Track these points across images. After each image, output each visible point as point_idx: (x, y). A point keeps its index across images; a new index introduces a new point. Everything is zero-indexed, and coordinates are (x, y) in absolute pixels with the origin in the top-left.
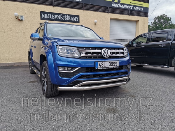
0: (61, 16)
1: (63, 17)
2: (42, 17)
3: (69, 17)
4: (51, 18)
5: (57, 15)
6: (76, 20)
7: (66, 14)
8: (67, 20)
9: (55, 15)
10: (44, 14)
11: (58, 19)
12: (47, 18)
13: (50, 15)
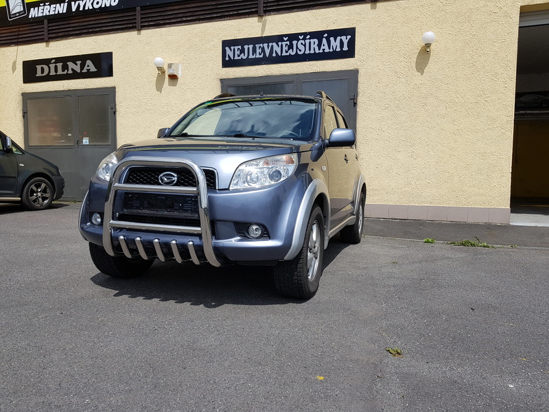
0: (284, 43)
1: (291, 47)
2: (227, 59)
3: (312, 41)
4: (251, 56)
5: (270, 44)
6: (338, 49)
7: (301, 34)
8: (307, 52)
9: (265, 45)
10: (232, 48)
11: (274, 55)
12: (240, 58)
13: (251, 46)
